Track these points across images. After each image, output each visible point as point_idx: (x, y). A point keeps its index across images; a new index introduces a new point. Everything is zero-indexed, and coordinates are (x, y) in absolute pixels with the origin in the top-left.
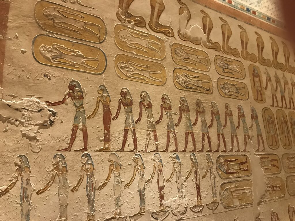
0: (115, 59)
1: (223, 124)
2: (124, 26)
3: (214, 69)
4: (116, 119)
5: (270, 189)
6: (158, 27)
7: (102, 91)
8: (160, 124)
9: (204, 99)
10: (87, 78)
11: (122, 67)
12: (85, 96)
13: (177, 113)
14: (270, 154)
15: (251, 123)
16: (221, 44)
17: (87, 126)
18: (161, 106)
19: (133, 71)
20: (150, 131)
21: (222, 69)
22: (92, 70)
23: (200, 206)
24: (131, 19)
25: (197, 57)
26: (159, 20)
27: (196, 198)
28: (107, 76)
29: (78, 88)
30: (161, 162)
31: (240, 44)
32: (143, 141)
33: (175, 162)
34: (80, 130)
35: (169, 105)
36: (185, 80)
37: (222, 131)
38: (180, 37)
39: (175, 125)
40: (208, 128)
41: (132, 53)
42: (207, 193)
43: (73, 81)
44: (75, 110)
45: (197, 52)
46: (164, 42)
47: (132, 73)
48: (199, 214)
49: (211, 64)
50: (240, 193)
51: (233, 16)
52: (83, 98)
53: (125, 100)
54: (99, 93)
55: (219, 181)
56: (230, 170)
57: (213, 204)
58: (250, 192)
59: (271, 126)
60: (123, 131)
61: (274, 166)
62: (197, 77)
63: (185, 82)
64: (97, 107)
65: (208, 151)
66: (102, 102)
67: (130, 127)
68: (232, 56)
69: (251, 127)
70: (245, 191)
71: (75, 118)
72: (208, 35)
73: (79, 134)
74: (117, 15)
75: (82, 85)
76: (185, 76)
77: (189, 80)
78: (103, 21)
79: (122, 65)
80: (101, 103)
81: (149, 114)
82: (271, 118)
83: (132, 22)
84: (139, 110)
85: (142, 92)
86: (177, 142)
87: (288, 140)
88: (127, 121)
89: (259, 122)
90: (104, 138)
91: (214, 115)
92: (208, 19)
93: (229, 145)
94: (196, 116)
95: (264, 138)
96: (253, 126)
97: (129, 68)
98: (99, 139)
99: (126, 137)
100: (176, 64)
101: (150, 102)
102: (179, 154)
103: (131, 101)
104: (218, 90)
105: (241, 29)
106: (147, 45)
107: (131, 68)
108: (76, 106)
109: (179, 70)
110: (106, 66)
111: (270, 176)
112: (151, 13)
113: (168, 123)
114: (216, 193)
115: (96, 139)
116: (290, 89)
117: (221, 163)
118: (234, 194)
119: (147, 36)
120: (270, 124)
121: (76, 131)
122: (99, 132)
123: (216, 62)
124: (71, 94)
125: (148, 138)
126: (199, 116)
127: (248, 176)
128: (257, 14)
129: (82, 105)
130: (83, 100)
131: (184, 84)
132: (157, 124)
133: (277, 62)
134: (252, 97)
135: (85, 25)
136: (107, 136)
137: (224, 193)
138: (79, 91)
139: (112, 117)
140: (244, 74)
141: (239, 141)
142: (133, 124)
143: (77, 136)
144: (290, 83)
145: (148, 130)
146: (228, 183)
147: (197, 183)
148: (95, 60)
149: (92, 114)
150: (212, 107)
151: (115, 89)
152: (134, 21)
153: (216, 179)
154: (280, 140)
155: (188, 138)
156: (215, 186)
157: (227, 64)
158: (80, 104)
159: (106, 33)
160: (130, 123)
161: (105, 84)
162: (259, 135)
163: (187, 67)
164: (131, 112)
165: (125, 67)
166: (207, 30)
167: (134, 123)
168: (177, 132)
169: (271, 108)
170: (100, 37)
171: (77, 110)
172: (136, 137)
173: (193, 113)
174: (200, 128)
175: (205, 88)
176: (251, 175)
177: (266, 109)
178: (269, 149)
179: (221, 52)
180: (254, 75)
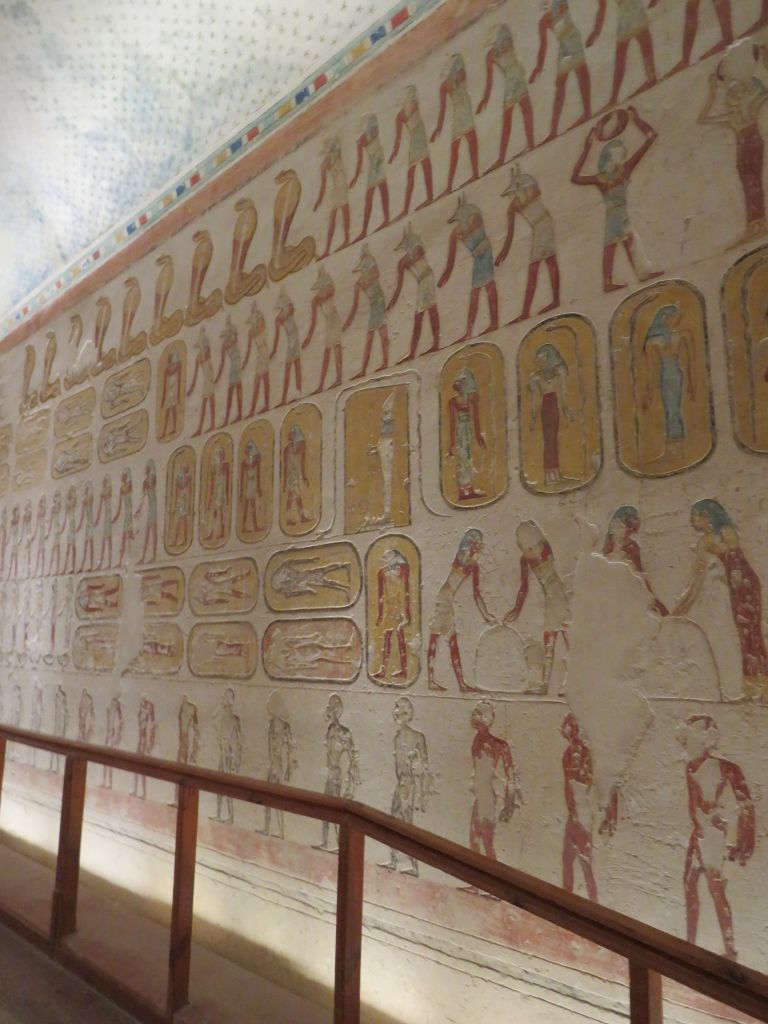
2: (23, 418)
3: (99, 414)
5: (147, 648)
6: (48, 390)
8: (34, 540)
14: (163, 568)
15: (140, 502)
21: (110, 404)
23: (51, 657)
26: (50, 376)
27: (50, 645)
36: (63, 460)
37: (92, 534)
39: (45, 538)
40: (76, 532)
50: (98, 647)
56: (91, 603)
58: (112, 648)
59: (182, 493)
61: (169, 596)
63: (62, 463)
65: (71, 573)
69: (138, 511)
72: (100, 347)
74: (20, 409)
77: (66, 457)
86: (44, 563)
87: (219, 520)
89: (157, 494)
91: (85, 507)
96: (142, 508)
104: (98, 453)
105: (162, 263)
109: (59, 446)
111: (155, 621)
112: (45, 373)
113: (40, 537)
114: (69, 642)
116: (265, 343)
117: (82, 592)
120: (181, 488)
123: (103, 395)
126: (68, 515)
131: (62, 466)
133: (243, 276)
137: (78, 642)
141: (113, 548)
146: (86, 626)
147: (54, 622)
150: (86, 493)
153: (72, 618)
155: (53, 556)
157: (120, 386)
162: (152, 526)
166: (100, 336)
175: (82, 459)
176: (120, 615)
177: (179, 452)
178: (164, 556)
179: (115, 366)
180: (168, 373)
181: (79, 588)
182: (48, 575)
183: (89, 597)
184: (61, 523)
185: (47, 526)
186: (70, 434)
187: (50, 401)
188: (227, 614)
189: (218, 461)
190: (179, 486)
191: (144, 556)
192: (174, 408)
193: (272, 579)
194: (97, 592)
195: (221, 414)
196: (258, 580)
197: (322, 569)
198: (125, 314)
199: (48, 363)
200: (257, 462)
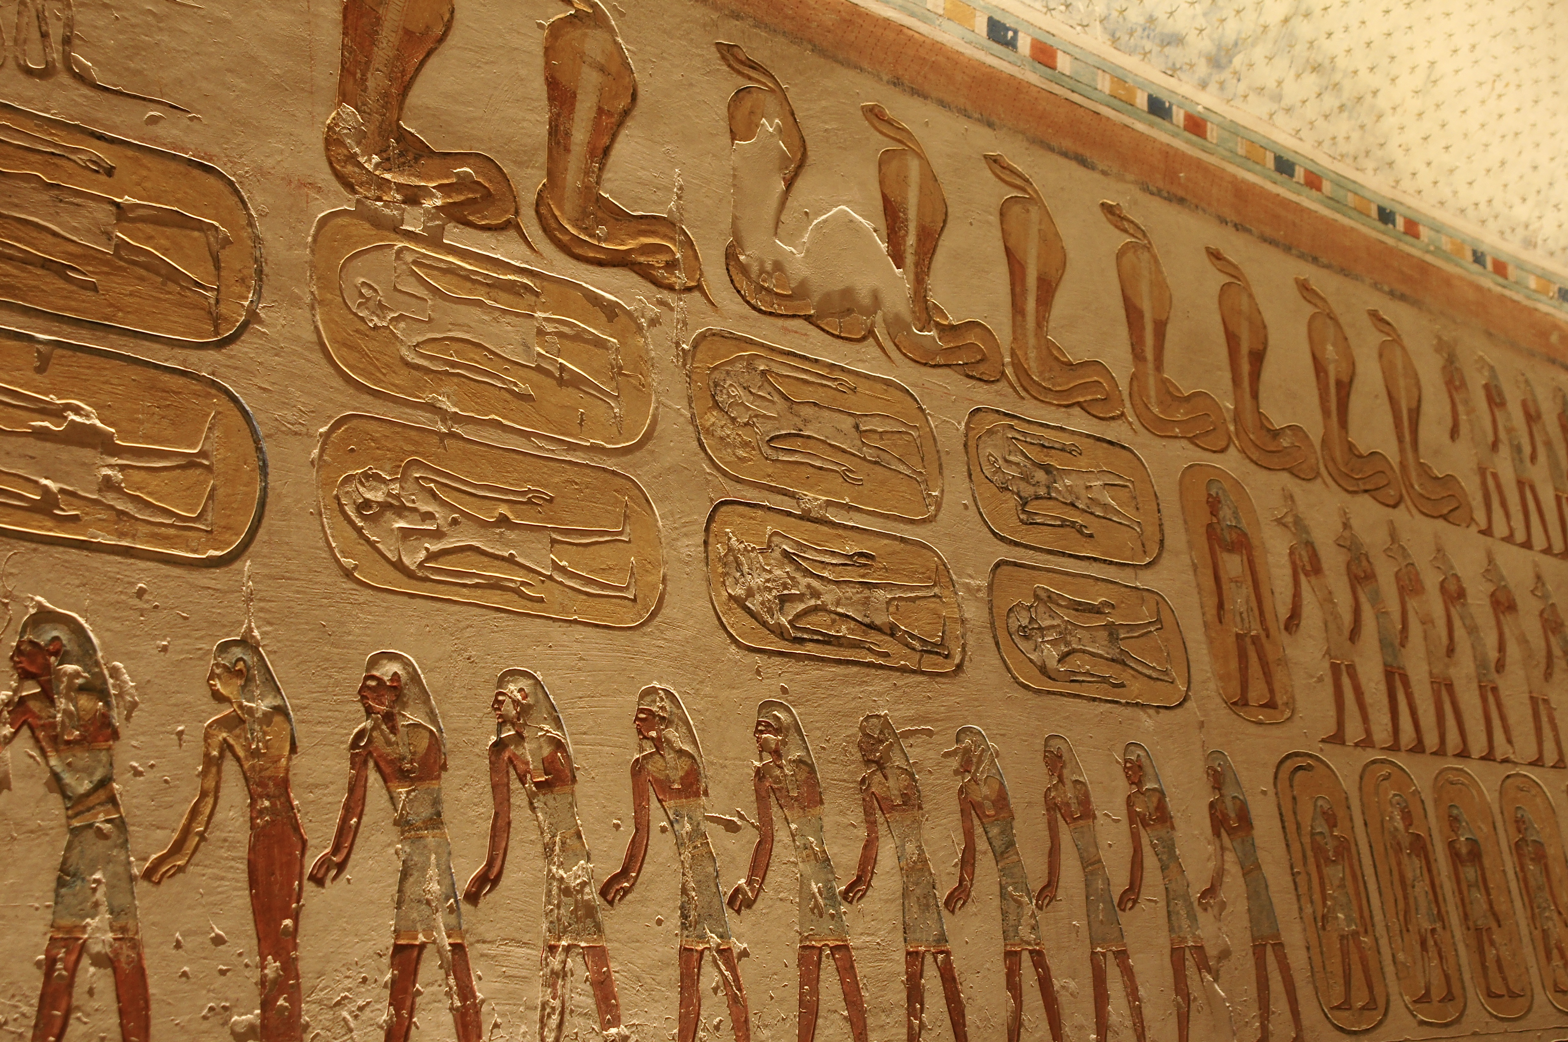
0: (322, 451)
1: (1037, 876)
2: (378, 222)
3: (966, 507)
4: (335, 878)
6: (599, 222)
7: (240, 682)
8: (629, 897)
9: (911, 713)
10: (141, 593)
11: (367, 504)
12: (128, 718)
13: (741, 817)
15: (1211, 865)
16: (1003, 335)
17: (147, 935)
18: (638, 768)
19: (438, 534)
20: (568, 949)
21: (1011, 502)
22: (172, 531)
24: (419, 176)
25: (857, 427)
26: (606, 175)
28: (266, 571)
29: (77, 662)
31: (1123, 331)
32: (523, 1028)
34: (99, 961)
35: (684, 765)
36: (785, 586)
37: (1035, 928)
38: (739, 292)
39: (731, 903)
40: (945, 913)
41: (432, 408)
43: (43, 617)
44: (64, 821)
45: (854, 390)
46: (640, 328)
47: (435, 547)
49: (946, 472)
51: (1067, 144)
52: (115, 735)
53: (393, 738)
54: (218, 697)
59: (1334, 873)
60: (386, 960)
62: (863, 561)
63: (783, 600)
64: (204, 794)
66: (238, 759)
67: (428, 931)
68: (1077, 410)
69: (1210, 892)
71: (59, 878)
72: (917, 275)
73: (91, 992)
74: (327, 149)
75: (103, 643)
76: (785, 554)
77: (809, 586)
78: (237, 192)
79: (369, 496)
80: (230, 767)
81: (554, 836)
82: (1331, 820)
83: (426, 192)
84: (488, 809)
85: (502, 681)
86: (746, 1021)
87: (1435, 962)
88: (411, 889)
89: (1262, 855)
90: (263, 1016)
91: (976, 822)
92: (914, 166)
93: (1079, 1019)
94: (863, 833)
95: (1298, 959)
96: (1227, 879)
97: (415, 510)
98: (225, 1023)
99: (408, 1003)
100: (725, 474)
101: (559, 745)
103: (435, 742)
104: (997, 644)
105: (1125, 231)
106: (527, 347)
107: (424, 508)
108: (65, 796)
109: (742, 516)
110: (262, 504)
112: (554, 131)
113: (684, 891)
115: (206, 1025)
116: (1432, 622)
119: (526, 287)
120: (1328, 860)
121: (73, 971)
122: (223, 973)
123: (972, 450)
124: (34, 706)
125: (556, 1003)
126: (882, 830)
128: (1212, 132)
129: (104, 783)
130: (109, 749)
131: (781, 609)
132: (611, 903)
133: (1351, 447)
134: (1212, 685)
135: (119, 220)
136: (281, 1002)
138: (82, 689)
139: (310, 863)
140: (1151, 530)
141: (1142, 992)
142: (451, 910)
143: (78, 1008)
144: (1431, 580)
145: (552, 949)
148: (190, 463)
149: (177, 848)
150: (965, 768)
151: (328, 660)
152: (438, 187)
154: (1390, 969)
155: (815, 991)
157: (1047, 469)
158: (91, 774)
159: (260, 272)
160: (428, 902)
161: (256, 633)
162: (1266, 944)
163: (793, 496)
164: (435, 821)
165: (385, 506)
166: (911, 240)
167: (460, 897)
168: (744, 954)
169: (1332, 757)
170: (217, 301)
171: (76, 823)
172: (475, 997)
173: (842, 813)
174: (893, 913)
175: (912, 636)
177: (1298, 766)
180: (1215, 538)
186: (811, 499)
190: (1321, 853)
200: (1476, 854)
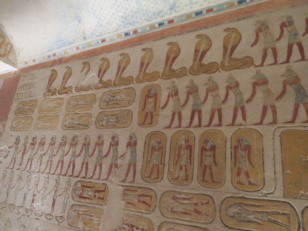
2: (45, 99)
5: (126, 227)
6: (63, 90)
7: (26, 139)
8: (46, 155)
9: (80, 134)
14: (140, 188)
15: (124, 152)
18: (50, 143)
20: (39, 159)
21: (105, 103)
22: (26, 128)
23: (51, 215)
25: (85, 101)
27: (51, 209)
28: (30, 130)
30: (39, 179)
33: (46, 181)
35: (54, 142)
37: (88, 160)
38: (76, 90)
39: (54, 156)
40: (76, 157)
42: (59, 208)
43: (18, 136)
44: (15, 149)
45: (86, 97)
46: (64, 99)
47: (41, 126)
48: (49, 221)
49: (96, 102)
50: (87, 218)
52: (19, 143)
53: (33, 142)
55: (71, 202)
56: (84, 194)
57: (60, 218)
58: (97, 221)
61: (144, 202)
62: (80, 117)
64: (22, 147)
65: (70, 176)
66: (24, 145)
68: (123, 86)
69: (122, 156)
70: (93, 218)
72: (101, 77)
74: (44, 94)
76: (72, 119)
77: (73, 121)
78: (37, 101)
81: (41, 149)
84: (38, 147)
85: (42, 136)
86: (51, 167)
91: (84, 146)
92: (106, 63)
93: (90, 172)
94: (69, 148)
95: (139, 168)
99: (28, 163)
100: (67, 111)
101: (45, 141)
102: (50, 176)
103: (36, 142)
104: (96, 123)
105: (146, 51)
106: (53, 105)
107: (41, 122)
109: (68, 115)
110: (31, 125)
111: (132, 213)
114: (65, 211)
117: (77, 187)
118: (81, 217)
119: (55, 99)
121: (13, 159)
123: (101, 98)
124: (16, 142)
125: (37, 164)
126: (71, 148)
127: (102, 205)
131: (69, 124)
132: (44, 155)
133: (201, 64)
134: (136, 122)
135: (30, 106)
136: (21, 162)
137: (72, 212)
138: (18, 140)
139: (26, 152)
140: (132, 99)
142: (33, 156)
144: (223, 86)
146: (78, 205)
147: (55, 198)
149: (20, 151)
150: (85, 140)
151: (31, 136)
152: (51, 93)
153: (69, 199)
155: (58, 165)
156: (66, 205)
157: (114, 97)
158: (17, 146)
159: (36, 106)
160: (31, 155)
162: (132, 165)
164: (34, 149)
165: (38, 123)
166: (102, 73)
169: (166, 132)
170: (33, 110)
172: (32, 163)
175: (84, 125)
176: (105, 204)
177: (154, 134)
178: (141, 181)
179: (111, 87)
180: (147, 97)
181: (75, 184)
182: (54, 174)
183: (83, 191)
184: (66, 151)
185: (56, 150)
186: (76, 111)
187: (65, 95)
188: (190, 221)
189: (183, 143)
190: (153, 149)
191: (125, 178)
192: (152, 113)
193: (226, 209)
194: (89, 189)
195: (186, 122)
196: (215, 208)
197: (267, 212)
198: (119, 68)
199: (65, 79)
200: (213, 148)
